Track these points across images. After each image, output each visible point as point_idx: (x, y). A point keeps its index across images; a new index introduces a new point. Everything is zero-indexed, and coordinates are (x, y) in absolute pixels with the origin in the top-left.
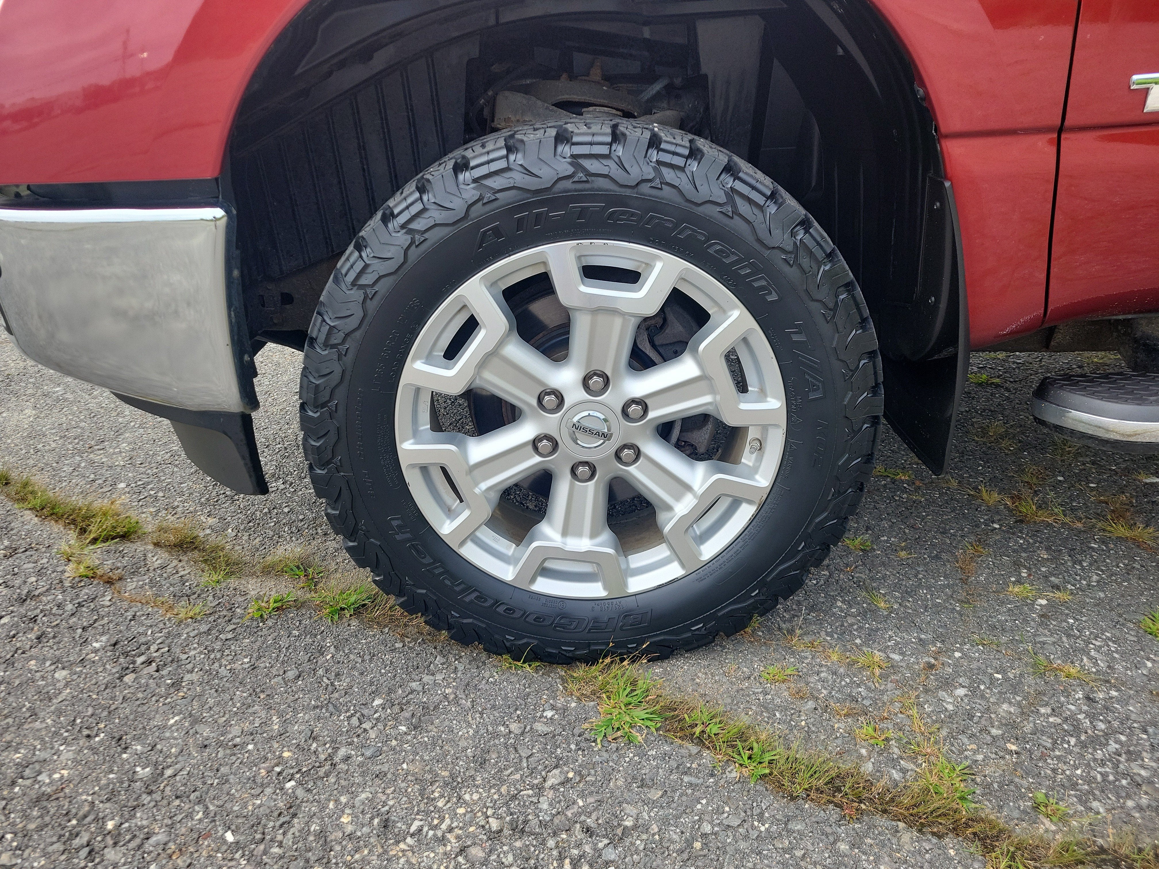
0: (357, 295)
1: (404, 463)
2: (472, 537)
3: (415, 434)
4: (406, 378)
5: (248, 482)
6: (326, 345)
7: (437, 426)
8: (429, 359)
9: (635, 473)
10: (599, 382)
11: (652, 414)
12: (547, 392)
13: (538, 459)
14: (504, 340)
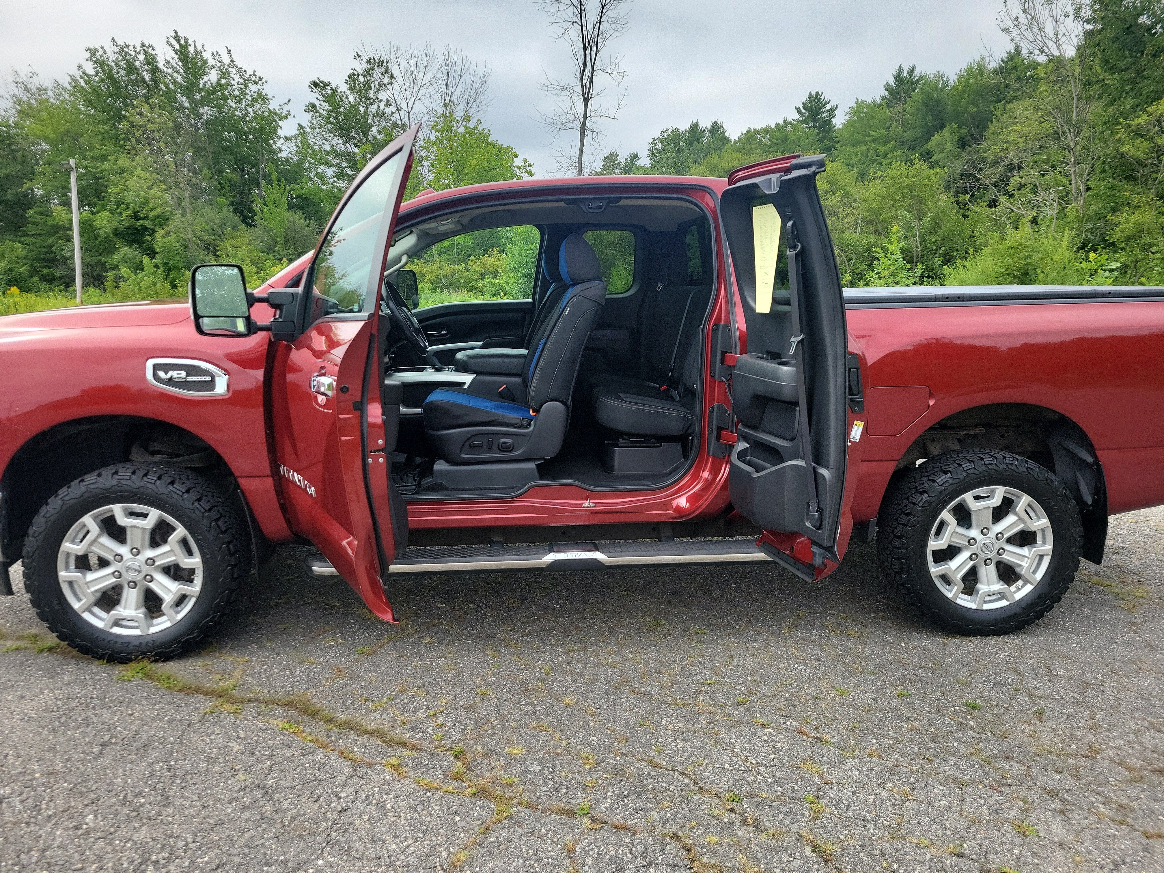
0: (44, 520)
1: (61, 580)
2: (89, 610)
3: (67, 568)
4: (62, 549)
5: (4, 590)
6: (33, 536)
7: (77, 567)
8: (73, 542)
9: (153, 586)
10: (136, 551)
11: (157, 564)
12: (117, 555)
13: (114, 580)
14: (99, 536)
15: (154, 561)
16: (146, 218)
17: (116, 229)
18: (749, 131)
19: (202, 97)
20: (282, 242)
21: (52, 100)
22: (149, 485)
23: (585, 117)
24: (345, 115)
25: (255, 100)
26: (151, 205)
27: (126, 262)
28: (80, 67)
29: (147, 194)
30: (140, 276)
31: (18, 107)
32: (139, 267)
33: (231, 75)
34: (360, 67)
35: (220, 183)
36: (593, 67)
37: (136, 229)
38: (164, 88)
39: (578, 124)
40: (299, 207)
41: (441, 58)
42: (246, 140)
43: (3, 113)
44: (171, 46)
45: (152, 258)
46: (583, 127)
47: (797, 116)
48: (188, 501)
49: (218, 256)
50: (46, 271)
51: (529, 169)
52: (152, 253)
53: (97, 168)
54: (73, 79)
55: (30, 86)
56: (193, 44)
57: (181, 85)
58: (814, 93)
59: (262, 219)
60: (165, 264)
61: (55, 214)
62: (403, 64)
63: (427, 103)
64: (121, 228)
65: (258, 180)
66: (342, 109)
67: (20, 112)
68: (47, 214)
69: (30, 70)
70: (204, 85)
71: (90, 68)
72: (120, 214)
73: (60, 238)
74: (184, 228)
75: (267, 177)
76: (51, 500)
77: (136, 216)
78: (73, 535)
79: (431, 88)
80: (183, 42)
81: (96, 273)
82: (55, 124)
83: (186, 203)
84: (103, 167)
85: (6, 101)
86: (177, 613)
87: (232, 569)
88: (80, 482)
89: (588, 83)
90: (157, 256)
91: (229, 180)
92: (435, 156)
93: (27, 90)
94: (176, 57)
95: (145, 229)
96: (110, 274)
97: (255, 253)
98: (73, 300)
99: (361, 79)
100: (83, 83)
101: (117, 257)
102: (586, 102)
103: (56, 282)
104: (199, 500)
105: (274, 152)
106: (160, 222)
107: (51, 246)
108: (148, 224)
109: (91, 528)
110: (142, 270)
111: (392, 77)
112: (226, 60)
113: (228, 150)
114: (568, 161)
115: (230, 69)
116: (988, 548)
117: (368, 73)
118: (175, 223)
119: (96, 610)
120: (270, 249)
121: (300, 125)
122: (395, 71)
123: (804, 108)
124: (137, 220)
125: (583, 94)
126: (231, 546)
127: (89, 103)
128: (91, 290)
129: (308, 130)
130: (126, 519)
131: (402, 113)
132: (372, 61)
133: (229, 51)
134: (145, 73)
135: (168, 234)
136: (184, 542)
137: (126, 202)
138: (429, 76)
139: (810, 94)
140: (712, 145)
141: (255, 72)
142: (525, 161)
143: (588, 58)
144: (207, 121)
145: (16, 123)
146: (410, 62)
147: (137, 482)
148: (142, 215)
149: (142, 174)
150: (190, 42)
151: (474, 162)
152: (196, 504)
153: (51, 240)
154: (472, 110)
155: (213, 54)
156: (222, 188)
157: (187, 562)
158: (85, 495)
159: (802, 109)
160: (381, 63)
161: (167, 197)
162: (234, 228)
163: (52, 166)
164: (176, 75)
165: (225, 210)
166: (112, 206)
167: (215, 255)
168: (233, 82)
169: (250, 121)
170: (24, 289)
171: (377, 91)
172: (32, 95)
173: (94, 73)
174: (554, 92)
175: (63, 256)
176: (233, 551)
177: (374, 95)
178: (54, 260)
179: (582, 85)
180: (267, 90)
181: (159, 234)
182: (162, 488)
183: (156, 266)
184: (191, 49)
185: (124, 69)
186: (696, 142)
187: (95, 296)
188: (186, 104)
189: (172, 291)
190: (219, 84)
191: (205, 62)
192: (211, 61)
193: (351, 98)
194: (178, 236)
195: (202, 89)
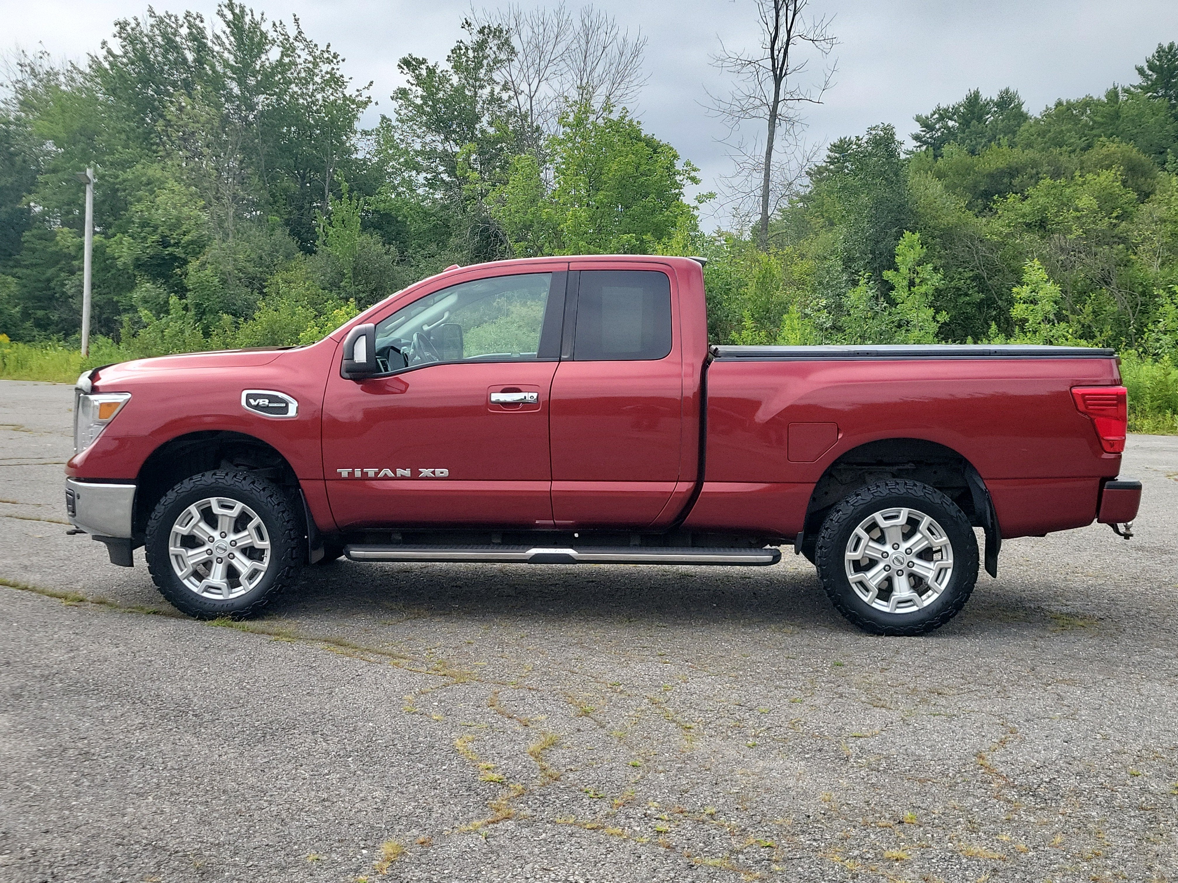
0: (163, 507)
1: (170, 553)
2: (187, 577)
3: (175, 546)
4: (173, 529)
6: (154, 519)
7: (180, 544)
8: (181, 524)
9: (234, 562)
10: (224, 535)
11: (238, 545)
12: (211, 537)
13: (207, 556)
14: (199, 522)
15: (236, 543)
16: (177, 244)
17: (137, 259)
18: (1059, 104)
19: (257, 81)
20: (351, 275)
21: (63, 87)
22: (237, 483)
23: (776, 101)
24: (445, 102)
25: (327, 82)
26: (184, 228)
27: (147, 302)
28: (104, 43)
29: (180, 212)
30: (164, 321)
31: (21, 97)
32: (162, 309)
33: (297, 51)
34: (470, 38)
35: (273, 196)
36: (789, 32)
37: (163, 259)
38: (210, 72)
39: (765, 111)
40: (377, 226)
41: (577, 25)
42: (311, 136)
43: (3, 106)
44: (223, 16)
45: (181, 298)
46: (774, 115)
47: (1138, 80)
48: (263, 497)
49: (265, 295)
50: (40, 313)
51: (693, 174)
52: (182, 291)
53: (117, 177)
54: (94, 60)
55: (37, 69)
56: (250, 13)
57: (232, 66)
58: (1166, 45)
59: (325, 244)
60: (198, 306)
61: (58, 238)
62: (526, 32)
63: (556, 86)
64: (145, 257)
65: (323, 190)
66: (441, 95)
67: (22, 103)
68: (49, 237)
69: (40, 48)
70: (262, 66)
71: (116, 46)
72: (145, 238)
73: (61, 270)
74: (224, 257)
75: (335, 187)
76: (169, 493)
77: (164, 243)
78: (182, 519)
79: (563, 64)
80: (237, 11)
81: (104, 316)
82: (68, 120)
83: (229, 224)
84: (125, 176)
85: (6, 90)
86: (250, 584)
87: (292, 551)
88: (190, 480)
89: (781, 55)
90: (188, 294)
91: (285, 190)
92: (562, 158)
93: (34, 73)
94: (228, 30)
95: (174, 258)
96: (125, 318)
97: (313, 290)
98: (76, 352)
99: (471, 54)
100: (107, 65)
101: (136, 295)
102: (778, 80)
103: (52, 328)
104: (271, 496)
105: (348, 152)
106: (194, 250)
107: (49, 280)
108: (178, 252)
109: (194, 515)
110: (167, 312)
111: (513, 51)
112: (292, 32)
113: (286, 150)
114: (750, 161)
115: (296, 44)
116: (899, 561)
117: (481, 46)
118: (213, 251)
119: (192, 579)
120: (334, 285)
121: (384, 117)
122: (515, 41)
123: (1150, 68)
124: (166, 247)
125: (774, 69)
126: (292, 532)
127: (112, 91)
128: (101, 339)
129: (394, 123)
130: (219, 509)
131: (522, 98)
132: (486, 31)
133: (296, 20)
134: (187, 52)
135: (203, 265)
136: (258, 529)
137: (152, 223)
138: (561, 48)
139: (1160, 46)
140: (1000, 127)
141: (329, 46)
142: (688, 164)
143: (782, 20)
144: (262, 113)
145: (18, 119)
146: (536, 30)
147: (229, 480)
148: (172, 241)
149: (177, 187)
150: (247, 10)
151: (615, 167)
152: (269, 499)
153: (50, 272)
154: (618, 93)
155: (274, 25)
156: (275, 202)
157: (259, 544)
158: (193, 489)
159: (1146, 68)
160: (498, 32)
161: (205, 217)
162: (288, 256)
163: (60, 175)
164: (226, 55)
165: (278, 232)
166: (133, 229)
167: (261, 293)
168: (298, 61)
169: (318, 111)
170: (14, 338)
171: (490, 70)
172: (41, 81)
173: (122, 54)
174: (732, 69)
175: (64, 293)
176: (293, 536)
177: (485, 75)
178: (51, 298)
179: (773, 57)
180: (343, 70)
181: (193, 265)
182: (246, 485)
183: (186, 308)
184: (247, 19)
185: (161, 46)
186: (974, 122)
187: (106, 347)
188: (236, 91)
189: (204, 341)
190: (280, 62)
191: (264, 35)
192: (272, 35)
193: (455, 80)
194: (216, 268)
195: (258, 72)
